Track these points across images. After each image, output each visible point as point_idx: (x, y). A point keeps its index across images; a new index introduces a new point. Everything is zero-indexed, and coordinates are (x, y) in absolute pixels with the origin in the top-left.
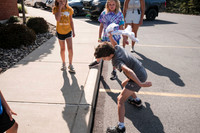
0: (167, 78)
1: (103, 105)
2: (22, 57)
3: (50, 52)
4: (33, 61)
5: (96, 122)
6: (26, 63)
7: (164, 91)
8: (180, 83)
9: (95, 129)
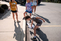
2: (1, 17)
4: (5, 18)
5: (27, 36)
6: (2, 19)
7: (45, 25)
8: (49, 22)
9: (27, 38)
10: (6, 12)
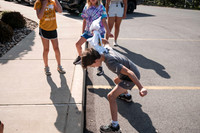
0: (153, 71)
1: (92, 103)
3: (30, 50)
4: (13, 59)
8: (166, 76)
9: (88, 128)
10: (18, 39)
